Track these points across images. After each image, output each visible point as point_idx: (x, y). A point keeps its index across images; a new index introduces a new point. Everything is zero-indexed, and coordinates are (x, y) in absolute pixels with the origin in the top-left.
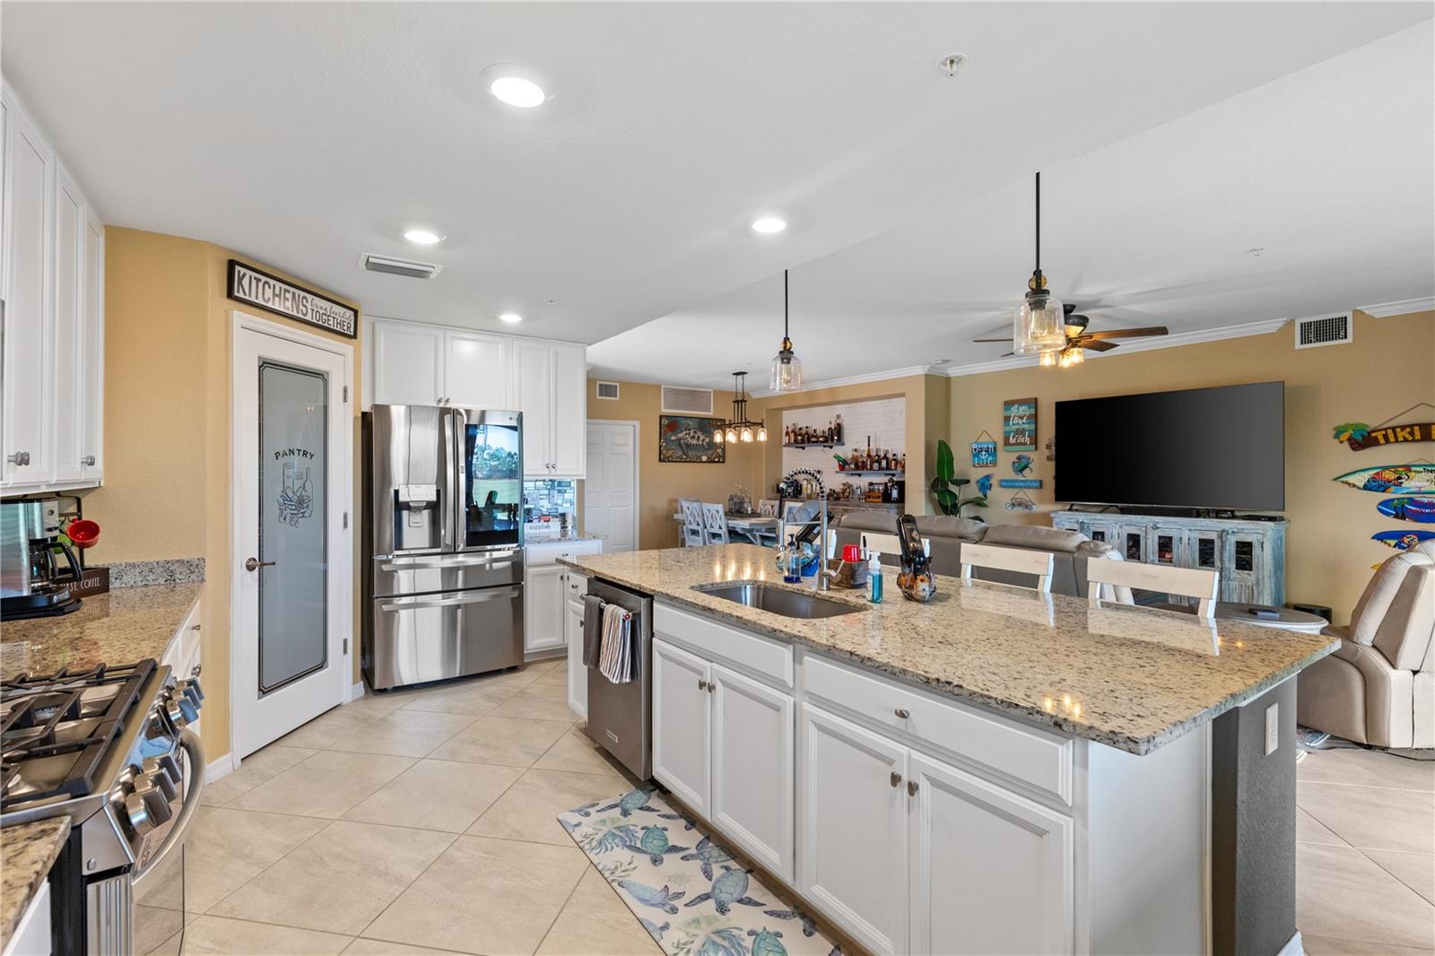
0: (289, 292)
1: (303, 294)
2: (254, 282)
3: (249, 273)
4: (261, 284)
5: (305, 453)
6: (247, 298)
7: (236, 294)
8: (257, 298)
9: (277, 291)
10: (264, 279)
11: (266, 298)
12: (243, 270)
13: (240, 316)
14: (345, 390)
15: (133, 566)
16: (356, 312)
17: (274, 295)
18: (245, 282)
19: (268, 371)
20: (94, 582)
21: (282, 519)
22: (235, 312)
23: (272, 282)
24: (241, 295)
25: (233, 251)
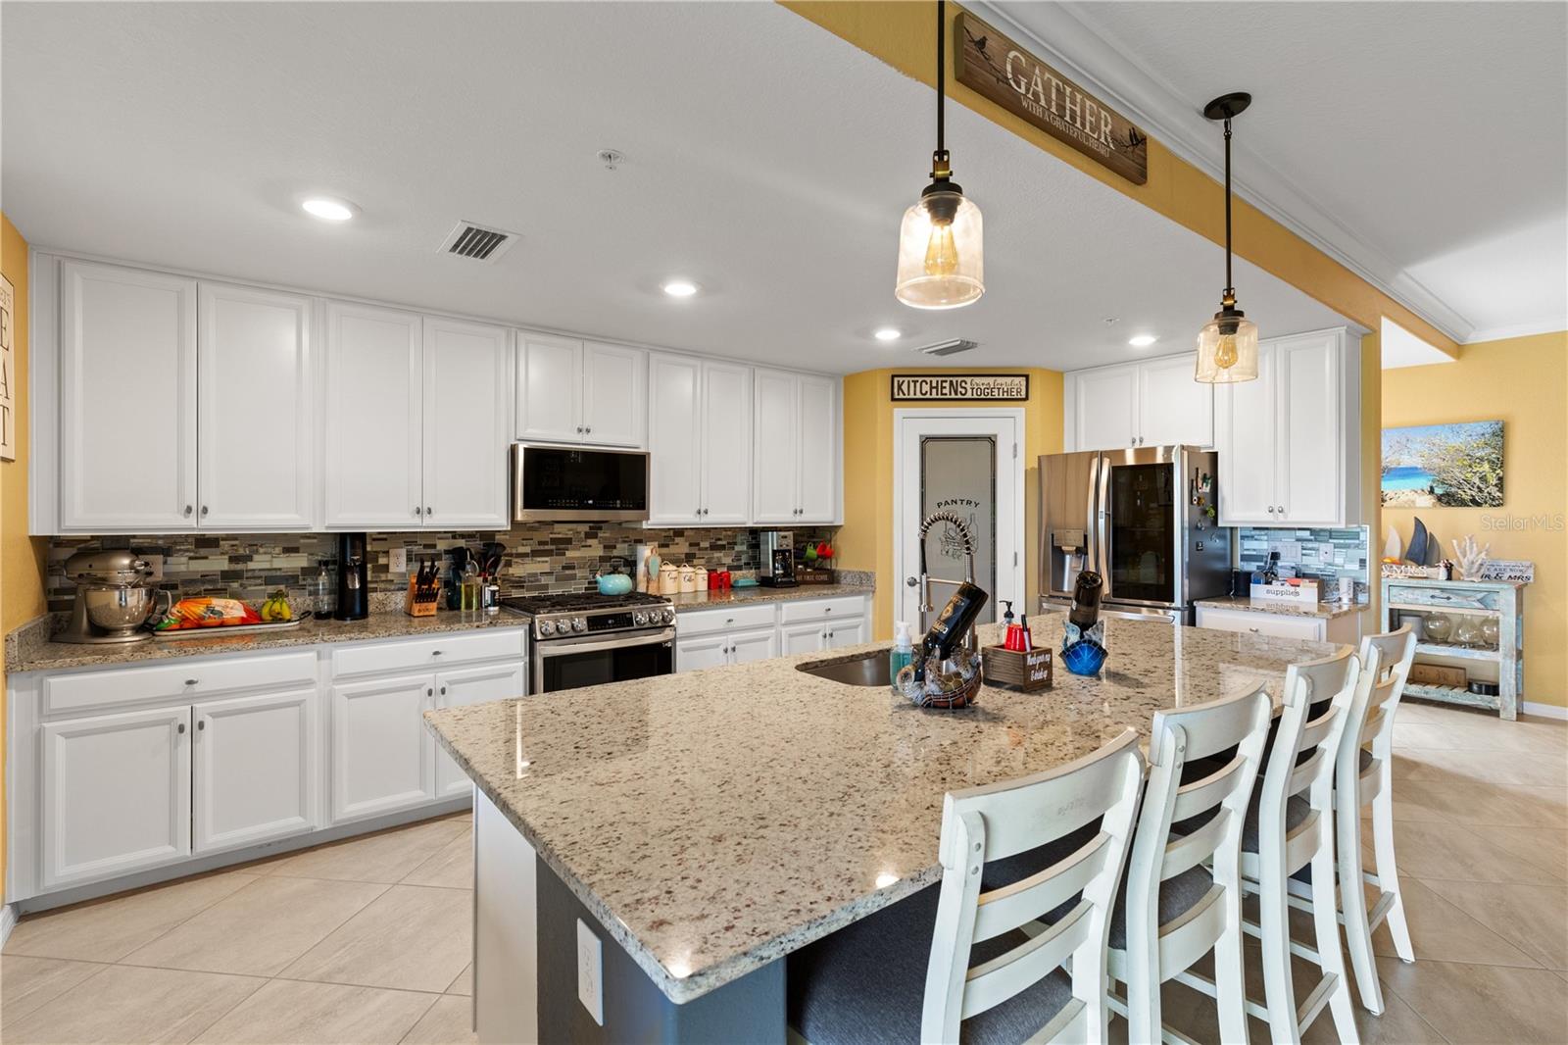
0: (946, 381)
1: (960, 379)
2: (912, 384)
3: (906, 379)
4: (918, 385)
5: (969, 502)
6: (906, 397)
7: (896, 397)
8: (915, 394)
9: (934, 385)
10: (920, 379)
11: (924, 392)
12: (901, 379)
13: (900, 412)
14: (1015, 446)
15: (849, 572)
16: (1027, 377)
17: (931, 388)
18: (905, 387)
19: (929, 445)
20: (824, 577)
21: (944, 553)
22: (895, 409)
23: (928, 379)
24: (901, 396)
25: (894, 369)
